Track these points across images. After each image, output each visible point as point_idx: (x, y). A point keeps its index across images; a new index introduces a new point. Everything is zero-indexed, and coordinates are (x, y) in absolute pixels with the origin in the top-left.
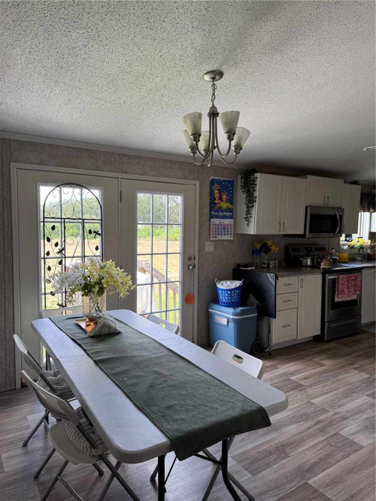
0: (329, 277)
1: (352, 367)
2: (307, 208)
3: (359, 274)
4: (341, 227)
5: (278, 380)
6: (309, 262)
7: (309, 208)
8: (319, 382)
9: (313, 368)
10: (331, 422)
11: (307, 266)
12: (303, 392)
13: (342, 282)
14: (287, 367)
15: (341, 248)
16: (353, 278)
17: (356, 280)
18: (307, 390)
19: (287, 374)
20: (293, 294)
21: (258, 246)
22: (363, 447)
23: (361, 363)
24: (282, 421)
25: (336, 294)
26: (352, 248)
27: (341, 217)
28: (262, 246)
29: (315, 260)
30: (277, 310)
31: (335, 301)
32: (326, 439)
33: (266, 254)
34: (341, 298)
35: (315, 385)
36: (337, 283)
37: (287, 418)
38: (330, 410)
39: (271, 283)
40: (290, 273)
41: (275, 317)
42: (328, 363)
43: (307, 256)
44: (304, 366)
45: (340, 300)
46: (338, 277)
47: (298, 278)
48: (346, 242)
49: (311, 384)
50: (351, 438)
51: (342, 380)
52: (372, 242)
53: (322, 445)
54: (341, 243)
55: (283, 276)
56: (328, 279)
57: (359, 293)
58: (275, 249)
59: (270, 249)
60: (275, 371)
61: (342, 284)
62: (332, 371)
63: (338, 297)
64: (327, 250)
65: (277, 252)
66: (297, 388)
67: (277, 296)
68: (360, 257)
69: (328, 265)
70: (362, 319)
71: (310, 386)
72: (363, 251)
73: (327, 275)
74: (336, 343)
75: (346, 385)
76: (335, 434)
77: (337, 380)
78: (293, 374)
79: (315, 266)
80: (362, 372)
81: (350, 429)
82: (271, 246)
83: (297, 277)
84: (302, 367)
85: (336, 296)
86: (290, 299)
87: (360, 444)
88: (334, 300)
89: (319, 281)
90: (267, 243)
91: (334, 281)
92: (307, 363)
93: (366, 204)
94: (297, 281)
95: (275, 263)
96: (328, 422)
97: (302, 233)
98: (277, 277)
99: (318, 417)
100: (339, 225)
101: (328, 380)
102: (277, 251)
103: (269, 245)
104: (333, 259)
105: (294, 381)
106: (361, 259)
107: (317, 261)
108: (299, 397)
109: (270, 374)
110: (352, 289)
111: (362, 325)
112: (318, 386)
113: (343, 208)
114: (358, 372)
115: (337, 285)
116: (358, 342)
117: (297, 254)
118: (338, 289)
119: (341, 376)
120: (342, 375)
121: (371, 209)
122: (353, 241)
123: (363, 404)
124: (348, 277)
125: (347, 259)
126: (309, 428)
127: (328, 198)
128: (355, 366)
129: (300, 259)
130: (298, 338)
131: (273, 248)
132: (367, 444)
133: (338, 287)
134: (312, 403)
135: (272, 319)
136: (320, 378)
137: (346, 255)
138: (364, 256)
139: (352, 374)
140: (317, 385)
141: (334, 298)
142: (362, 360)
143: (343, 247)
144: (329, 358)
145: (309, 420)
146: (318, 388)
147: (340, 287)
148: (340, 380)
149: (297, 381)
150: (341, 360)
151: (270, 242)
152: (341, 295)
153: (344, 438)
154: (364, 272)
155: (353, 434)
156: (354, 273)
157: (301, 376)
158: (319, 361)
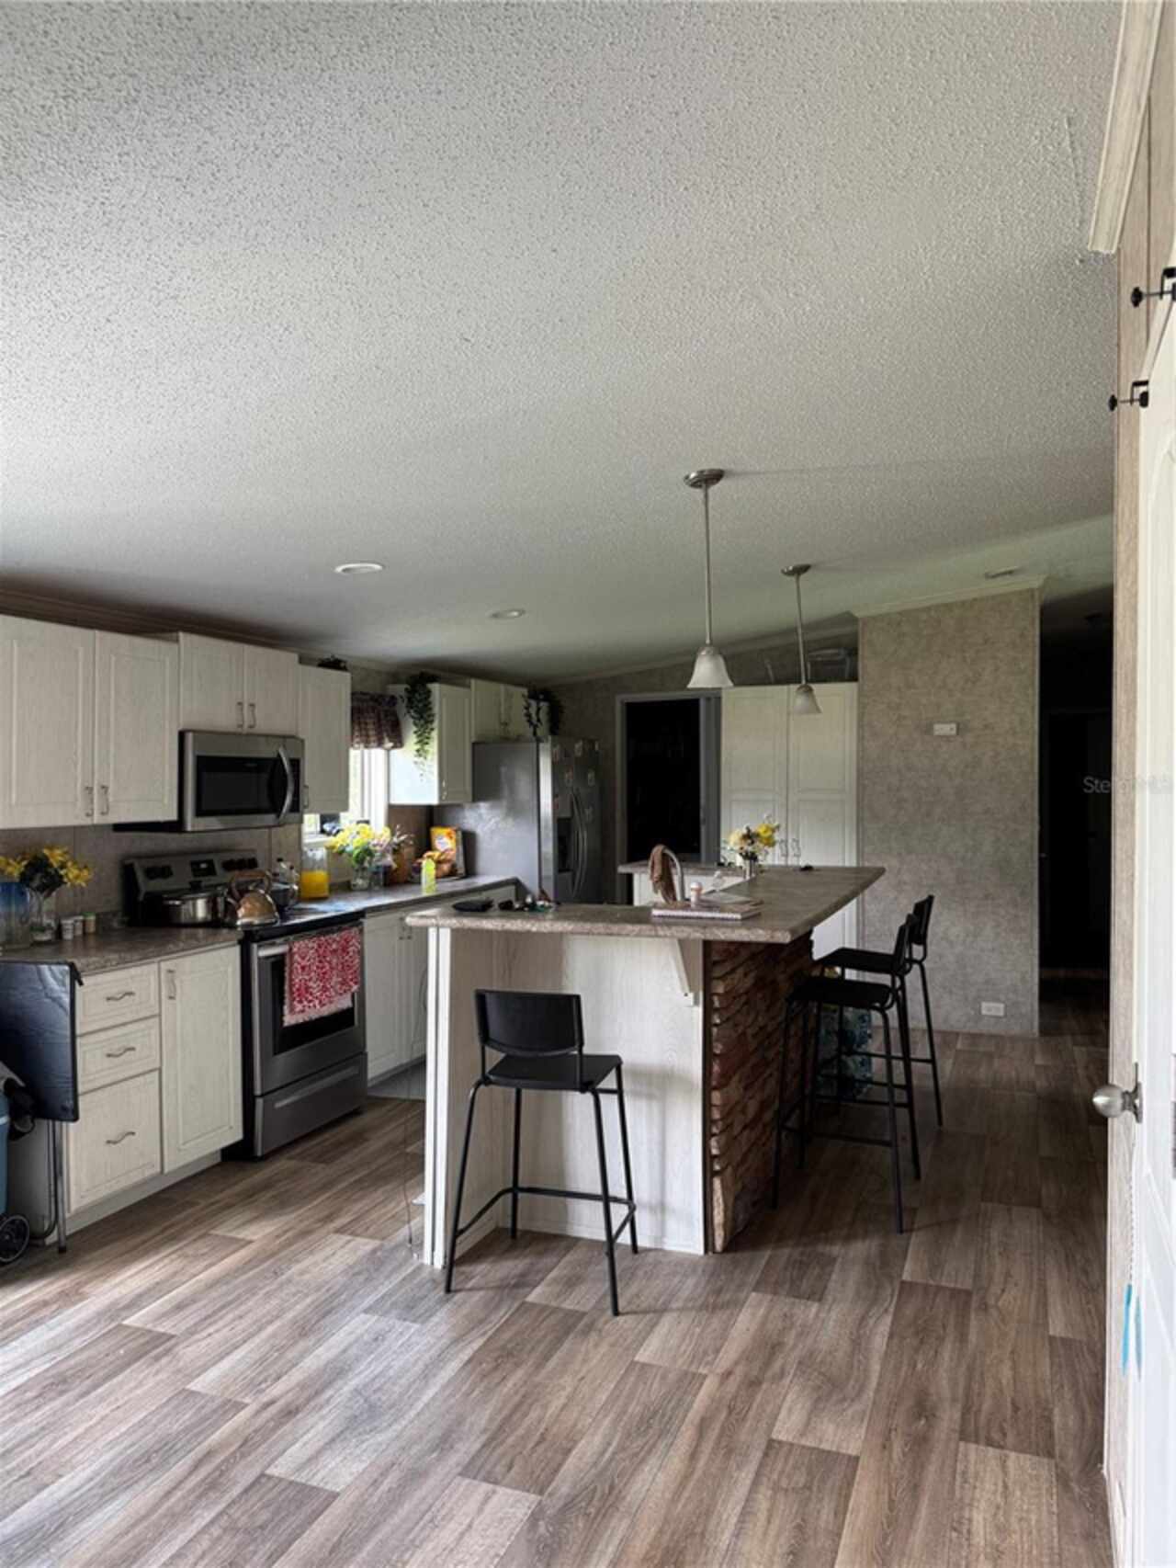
0: (262, 952)
1: (332, 1226)
2: (182, 736)
3: (355, 930)
4: (296, 794)
5: (77, 1344)
6: (201, 909)
7: (190, 738)
8: (223, 1307)
9: (206, 1263)
10: (246, 1441)
11: (196, 925)
12: (164, 1361)
13: (303, 963)
14: (117, 1285)
15: (308, 858)
16: (334, 946)
17: (345, 950)
18: (176, 1349)
19: (115, 1311)
20: (142, 1025)
21: (15, 870)
22: (338, 1494)
23: (357, 1207)
24: (71, 1503)
25: (287, 1001)
26: (337, 854)
27: (296, 764)
28: (26, 866)
29: (220, 900)
30: (81, 1089)
31: (286, 1024)
32: (221, 1514)
33: (49, 895)
34: (303, 1011)
35: (208, 1321)
36: (287, 969)
37: (92, 1483)
38: (247, 1400)
39: (56, 1000)
40: (128, 956)
41: (76, 1119)
42: (259, 1233)
43: (195, 888)
44: (177, 1265)
45: (300, 1019)
46: (291, 949)
47: (159, 969)
48: (323, 838)
49: (195, 1324)
50: (301, 1478)
51: (297, 1278)
52: (393, 834)
53: (205, 1542)
54: (307, 840)
55: (102, 968)
56: (259, 958)
57: (355, 988)
58: (77, 877)
59: (61, 877)
60: (72, 1310)
61: (303, 968)
62: (273, 1255)
63: (292, 1010)
64: (262, 866)
65: (84, 884)
66: (146, 1353)
67: (79, 1041)
68: (362, 878)
69: (262, 914)
70: (370, 1065)
71: (191, 1332)
72: (370, 863)
73: (255, 946)
74: (291, 1158)
75: (307, 1295)
76: (257, 1481)
77: (281, 1286)
78: (135, 1303)
79: (219, 922)
80: (357, 1235)
81: (305, 1444)
82: (63, 866)
83: (155, 967)
84: (171, 1269)
85: (286, 1009)
86: (132, 1045)
87: (328, 1487)
88: (282, 1022)
89: (230, 970)
90: (46, 858)
91: (278, 964)
92: (190, 1251)
93: (370, 726)
94: (153, 979)
95: (84, 922)
96: (237, 1445)
97: (173, 816)
98: (76, 977)
99: (205, 1439)
100: (291, 787)
101: (252, 1291)
102: (87, 882)
103: (55, 865)
104: (274, 894)
105: (138, 1329)
106: (366, 886)
107: (227, 904)
108: (151, 1383)
109: (51, 1329)
110: (335, 979)
111: (370, 1085)
112: (221, 1323)
113: (301, 736)
114: (349, 1238)
115: (287, 974)
116: (359, 1138)
117: (158, 885)
118: (291, 986)
119: (296, 1268)
120: (298, 1261)
121: (386, 740)
122: (341, 834)
123: (350, 1345)
124: (320, 946)
125: (326, 887)
126: (168, 1494)
127: (252, 705)
128: (338, 1223)
129: (171, 902)
130: (166, 1170)
131: (71, 873)
132: (349, 1479)
133: (291, 980)
134: (193, 1393)
135: (64, 1124)
136: (227, 1294)
137: (320, 876)
138: (376, 873)
139: (328, 1251)
140: (215, 1322)
141: (282, 1015)
142: (361, 1198)
143: (310, 854)
144: (265, 1214)
145: (172, 1460)
146: (217, 1331)
147: (298, 978)
148: (289, 1281)
149: (149, 1326)
150: (302, 1211)
151: (58, 852)
152: (300, 1002)
153: (282, 1486)
154: (368, 923)
155: (309, 1460)
156: (340, 930)
157: (161, 1305)
158: (233, 1234)
